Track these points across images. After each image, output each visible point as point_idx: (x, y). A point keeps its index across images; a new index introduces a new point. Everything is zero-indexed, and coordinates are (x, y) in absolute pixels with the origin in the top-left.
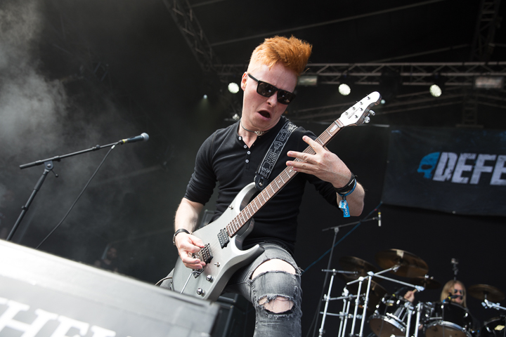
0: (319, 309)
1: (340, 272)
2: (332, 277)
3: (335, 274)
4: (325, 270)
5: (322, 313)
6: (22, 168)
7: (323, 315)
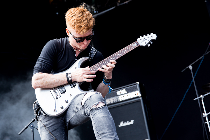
0: (203, 121)
1: (205, 95)
2: (202, 101)
3: (203, 98)
4: (196, 99)
5: (206, 123)
6: (20, 134)
7: (207, 124)
